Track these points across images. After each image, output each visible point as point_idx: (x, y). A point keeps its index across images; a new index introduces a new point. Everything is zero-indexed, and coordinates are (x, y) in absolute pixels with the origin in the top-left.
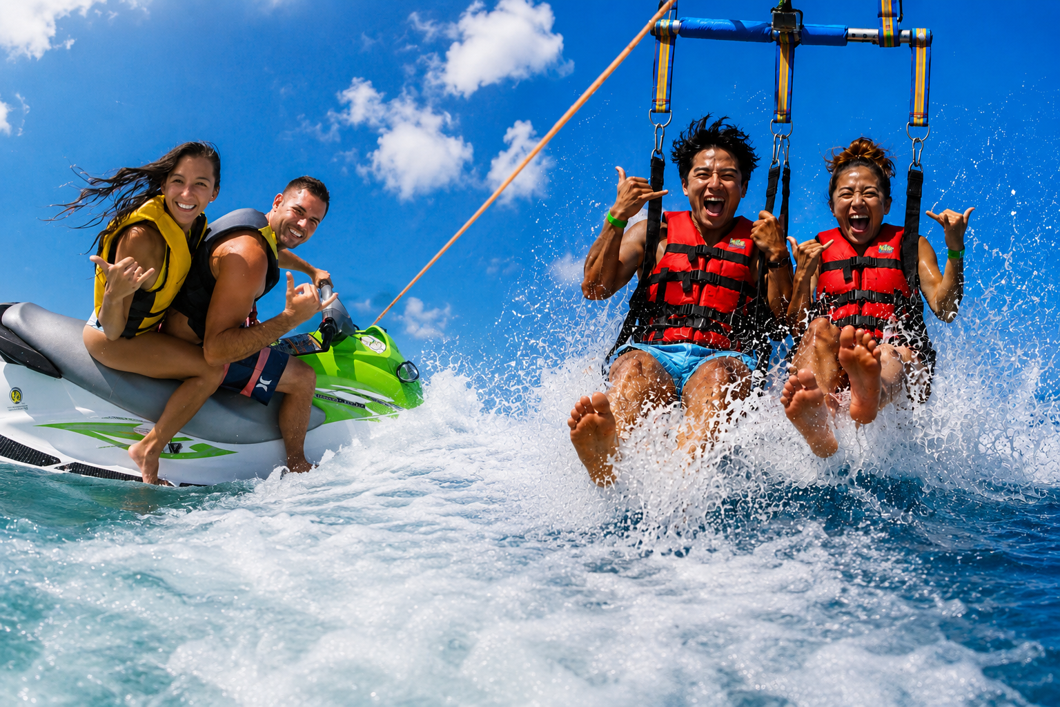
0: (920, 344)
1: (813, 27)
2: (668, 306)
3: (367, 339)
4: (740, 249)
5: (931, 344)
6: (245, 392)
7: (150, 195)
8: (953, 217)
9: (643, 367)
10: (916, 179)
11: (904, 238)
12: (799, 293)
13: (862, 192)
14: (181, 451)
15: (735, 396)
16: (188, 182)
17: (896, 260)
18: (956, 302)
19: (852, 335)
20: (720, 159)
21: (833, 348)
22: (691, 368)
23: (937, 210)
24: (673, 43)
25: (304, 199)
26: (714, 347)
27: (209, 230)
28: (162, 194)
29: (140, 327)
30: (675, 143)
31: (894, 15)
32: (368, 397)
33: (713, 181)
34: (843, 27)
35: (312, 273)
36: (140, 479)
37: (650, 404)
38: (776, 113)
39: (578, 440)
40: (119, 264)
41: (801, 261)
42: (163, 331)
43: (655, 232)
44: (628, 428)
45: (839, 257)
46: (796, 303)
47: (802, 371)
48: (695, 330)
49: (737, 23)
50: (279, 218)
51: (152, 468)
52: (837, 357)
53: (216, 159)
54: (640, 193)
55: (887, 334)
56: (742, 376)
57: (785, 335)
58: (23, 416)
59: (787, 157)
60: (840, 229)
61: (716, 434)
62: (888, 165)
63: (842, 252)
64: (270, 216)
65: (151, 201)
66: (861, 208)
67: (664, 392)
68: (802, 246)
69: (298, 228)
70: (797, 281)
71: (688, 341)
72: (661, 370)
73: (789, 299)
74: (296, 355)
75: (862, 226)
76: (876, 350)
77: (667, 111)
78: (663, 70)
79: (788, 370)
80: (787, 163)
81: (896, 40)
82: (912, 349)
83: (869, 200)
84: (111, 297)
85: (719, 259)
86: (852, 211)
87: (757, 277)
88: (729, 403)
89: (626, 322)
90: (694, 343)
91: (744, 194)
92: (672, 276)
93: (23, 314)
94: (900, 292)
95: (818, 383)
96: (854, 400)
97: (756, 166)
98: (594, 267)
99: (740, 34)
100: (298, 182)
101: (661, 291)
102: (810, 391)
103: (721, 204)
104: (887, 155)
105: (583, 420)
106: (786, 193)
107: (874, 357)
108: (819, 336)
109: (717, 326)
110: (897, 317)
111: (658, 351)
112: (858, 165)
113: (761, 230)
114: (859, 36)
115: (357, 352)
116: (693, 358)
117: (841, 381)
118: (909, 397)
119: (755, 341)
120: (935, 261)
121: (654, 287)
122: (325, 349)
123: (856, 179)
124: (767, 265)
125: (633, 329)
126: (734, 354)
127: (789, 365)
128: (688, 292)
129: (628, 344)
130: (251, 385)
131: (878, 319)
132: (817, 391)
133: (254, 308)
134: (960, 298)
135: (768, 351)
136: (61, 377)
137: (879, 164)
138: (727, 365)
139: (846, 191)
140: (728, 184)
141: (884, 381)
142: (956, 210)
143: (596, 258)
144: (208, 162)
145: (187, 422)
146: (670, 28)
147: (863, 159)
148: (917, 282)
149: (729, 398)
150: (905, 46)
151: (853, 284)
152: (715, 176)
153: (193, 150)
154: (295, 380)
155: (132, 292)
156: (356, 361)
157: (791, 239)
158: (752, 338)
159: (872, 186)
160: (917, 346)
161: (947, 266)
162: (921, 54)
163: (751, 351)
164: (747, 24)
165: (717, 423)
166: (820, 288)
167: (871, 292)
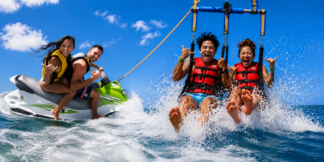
0: (263, 94)
1: (234, 9)
2: (196, 83)
3: (113, 84)
4: (214, 68)
5: (265, 94)
6: (81, 97)
7: (57, 49)
8: (272, 61)
9: (189, 100)
10: (262, 50)
11: (259, 65)
12: (230, 80)
13: (247, 53)
14: (65, 111)
15: (213, 108)
16: (67, 46)
17: (256, 71)
18: (272, 83)
19: (245, 92)
20: (209, 44)
21: (240, 94)
22: (201, 100)
23: (267, 58)
24: (197, 13)
25: (97, 50)
26: (208, 94)
27: (72, 58)
28: (60, 49)
29: (54, 81)
30: (197, 39)
31: (256, 6)
32: (114, 99)
33: (207, 49)
34: (242, 9)
35: (99, 68)
36: (54, 118)
37: (191, 110)
38: (224, 31)
39: (171, 119)
40: (49, 66)
41: (231, 71)
42: (60, 82)
43: (192, 63)
44: (185, 116)
45: (241, 70)
46: (230, 83)
47: (231, 101)
48: (202, 90)
49: (214, 8)
50: (90, 55)
51: (57, 115)
52: (241, 97)
53: (74, 40)
54: (188, 52)
55: (254, 91)
56: (215, 102)
57: (227, 91)
58: (24, 103)
59: (227, 43)
60: (241, 63)
61: (208, 118)
62: (254, 46)
63: (242, 69)
64: (88, 54)
65: (57, 50)
66: (247, 58)
67: (194, 106)
68: (231, 67)
69: (95, 57)
70: (230, 77)
71: (201, 92)
72: (194, 100)
73: (228, 82)
74: (94, 88)
75: (247, 62)
76: (251, 96)
77: (196, 31)
78: (195, 20)
79: (228, 100)
80: (227, 45)
81: (256, 13)
82: (261, 95)
83: (249, 55)
84: (46, 74)
85: (209, 70)
86: (244, 58)
87: (219, 76)
88: (211, 110)
89: (184, 87)
90: (202, 93)
91: (216, 53)
92: (196, 75)
93: (24, 78)
94: (258, 80)
95: (236, 104)
96: (245, 109)
97: (219, 45)
98: (176, 73)
99: (214, 11)
100: (95, 46)
101: (194, 79)
102: (234, 106)
103: (210, 56)
104: (254, 43)
105: (173, 114)
106: (227, 53)
107: (251, 97)
108: (236, 91)
109: (208, 89)
110: (257, 87)
111: (193, 95)
112: (246, 46)
113: (220, 63)
114: (246, 11)
115: (111, 87)
116: (202, 97)
117: (242, 103)
118: (260, 108)
119: (219, 93)
120: (267, 72)
121: (192, 78)
122: (102, 87)
123: (246, 50)
124: (222, 72)
125: (186, 89)
126: (213, 96)
127: (228, 99)
128: (201, 79)
129: (185, 93)
130: (82, 96)
131: (251, 87)
132: (235, 106)
133: (84, 77)
134: (273, 82)
135: (222, 96)
136: (33, 93)
137: (252, 46)
138: (211, 99)
139: (243, 53)
140: (212, 50)
141: (253, 104)
142: (272, 58)
143: (176, 70)
144: (72, 41)
145: (66, 104)
146: (196, 10)
147: (247, 44)
148: (262, 77)
149: (211, 108)
150: (259, 14)
151: (245, 78)
152: (208, 48)
153: (68, 38)
154: (94, 94)
155: (52, 72)
156: (110, 90)
157: (228, 65)
158: (218, 92)
159: (250, 51)
160: (262, 95)
161: (270, 73)
162: (263, 16)
163: (218, 96)
164: (217, 8)
165: (208, 115)
166: (236, 79)
167: (250, 80)
